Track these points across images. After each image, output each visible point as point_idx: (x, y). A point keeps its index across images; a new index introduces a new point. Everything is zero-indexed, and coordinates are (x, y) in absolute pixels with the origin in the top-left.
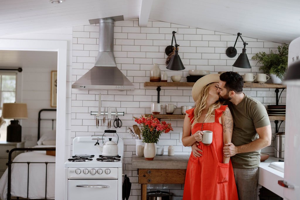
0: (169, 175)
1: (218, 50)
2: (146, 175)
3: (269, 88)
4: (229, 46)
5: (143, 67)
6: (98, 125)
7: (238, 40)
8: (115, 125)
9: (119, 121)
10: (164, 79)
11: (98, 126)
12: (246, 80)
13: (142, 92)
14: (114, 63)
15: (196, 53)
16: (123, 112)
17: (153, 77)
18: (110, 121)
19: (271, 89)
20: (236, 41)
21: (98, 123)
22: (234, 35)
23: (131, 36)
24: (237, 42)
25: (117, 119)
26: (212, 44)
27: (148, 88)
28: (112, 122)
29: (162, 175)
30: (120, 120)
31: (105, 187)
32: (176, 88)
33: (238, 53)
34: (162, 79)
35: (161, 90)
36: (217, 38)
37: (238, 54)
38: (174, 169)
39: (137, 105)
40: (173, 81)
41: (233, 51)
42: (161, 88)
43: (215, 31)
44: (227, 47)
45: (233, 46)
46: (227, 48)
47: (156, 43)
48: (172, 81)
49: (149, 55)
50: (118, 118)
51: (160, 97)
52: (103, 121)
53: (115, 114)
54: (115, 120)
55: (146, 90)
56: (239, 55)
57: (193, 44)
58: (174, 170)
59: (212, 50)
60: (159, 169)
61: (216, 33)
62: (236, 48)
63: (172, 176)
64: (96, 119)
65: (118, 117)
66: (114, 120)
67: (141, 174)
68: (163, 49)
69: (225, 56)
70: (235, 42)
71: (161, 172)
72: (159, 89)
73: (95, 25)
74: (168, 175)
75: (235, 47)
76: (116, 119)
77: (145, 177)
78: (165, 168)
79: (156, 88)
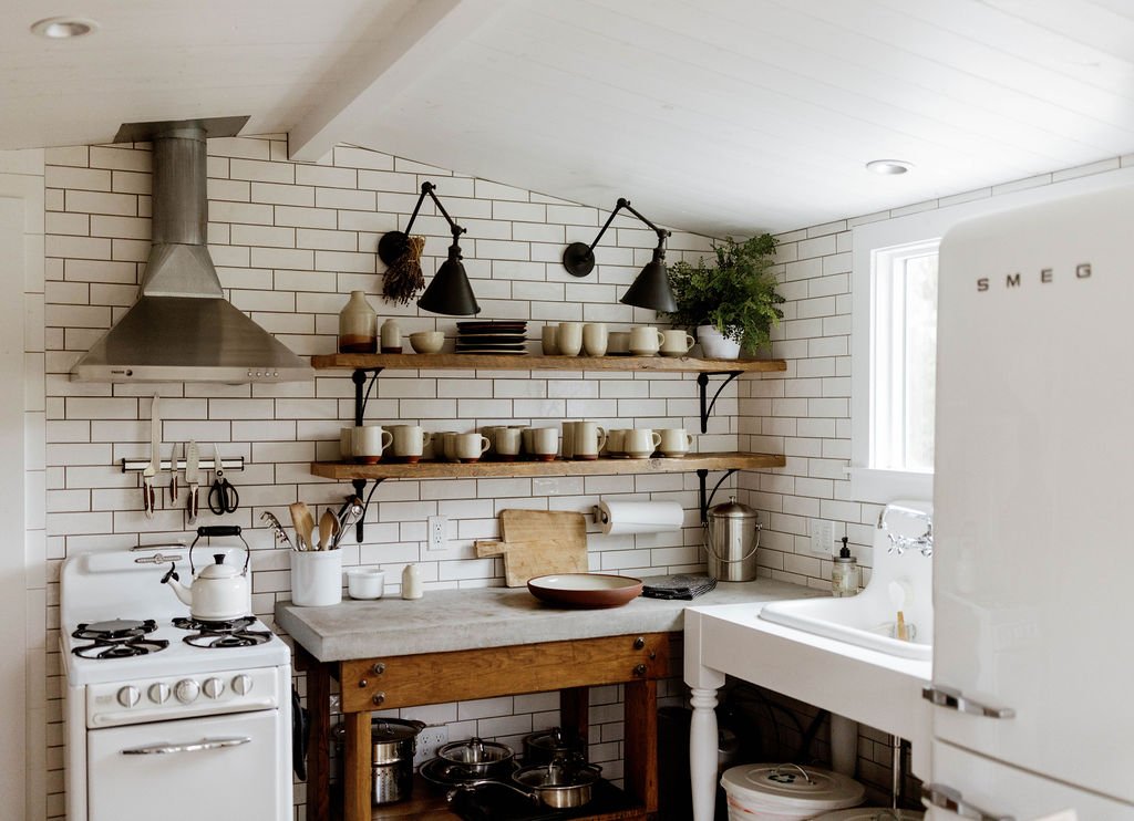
0: (445, 670)
2: (370, 680)
3: (682, 371)
4: (571, 239)
5: (305, 303)
6: (152, 507)
8: (213, 506)
9: (229, 490)
10: (392, 345)
11: (152, 510)
13: (305, 387)
14: (213, 285)
15: (476, 259)
16: (238, 456)
17: (353, 337)
18: (197, 491)
19: (686, 376)
21: (153, 501)
22: (584, 206)
23: (261, 193)
25: (221, 482)
26: (521, 232)
27: (322, 372)
28: (203, 493)
29: (420, 674)
30: (231, 487)
31: (224, 745)
32: (413, 372)
33: (597, 262)
35: (368, 381)
36: (536, 213)
37: (599, 265)
40: (416, 350)
42: (368, 374)
43: (530, 192)
44: (566, 243)
46: (567, 246)
47: (347, 221)
48: (414, 352)
49: (324, 261)
50: (225, 480)
52: (167, 491)
53: (211, 464)
54: (213, 488)
55: (318, 380)
59: (521, 251)
60: (410, 656)
63: (453, 675)
64: (141, 485)
65: (223, 476)
66: (209, 489)
67: (351, 680)
68: (370, 243)
69: (560, 272)
70: (600, 229)
71: (418, 665)
72: (359, 378)
73: (130, 145)
74: (439, 671)
75: (598, 243)
76: (216, 481)
77: (365, 686)
79: (350, 373)
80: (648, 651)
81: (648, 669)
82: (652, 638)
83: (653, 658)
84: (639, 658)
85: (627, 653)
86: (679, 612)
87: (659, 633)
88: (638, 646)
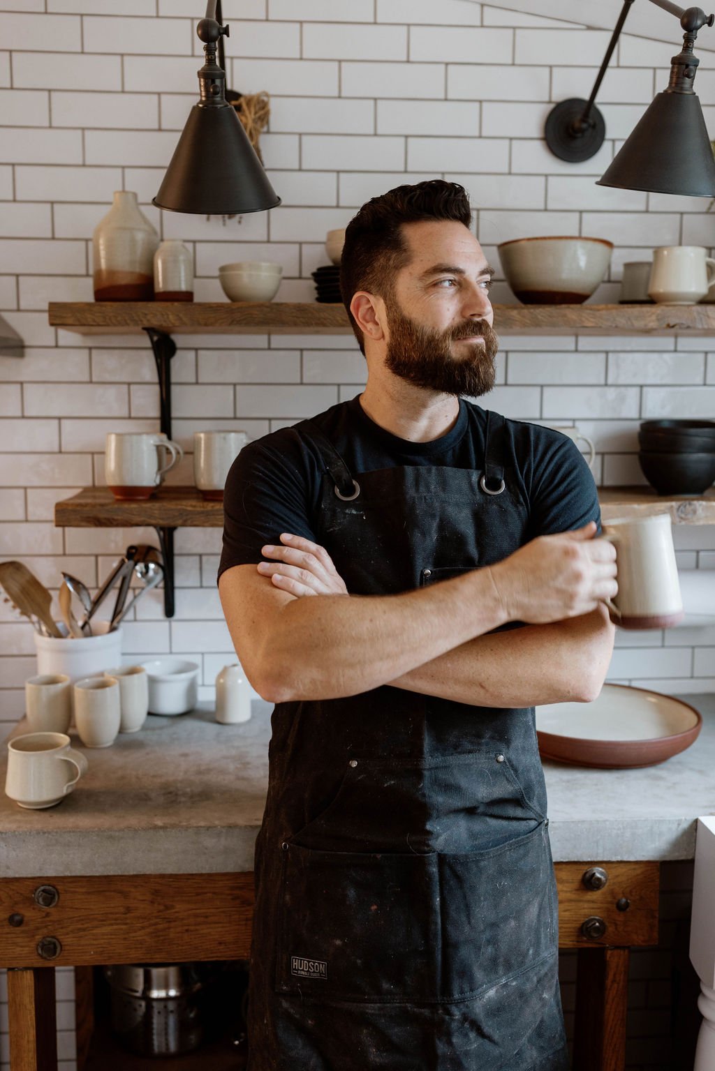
0: (179, 907)
1: (501, 120)
2: (28, 914)
5: (68, 221)
7: (613, 62)
10: (173, 287)
12: (661, 290)
13: (73, 364)
15: (376, 135)
17: (111, 273)
20: (600, 63)
22: (590, 28)
24: (608, 72)
26: (464, 83)
27: (99, 340)
29: (128, 910)
32: (260, 340)
33: (609, 134)
34: (160, 285)
35: (179, 353)
36: (493, 46)
37: (613, 141)
38: (210, 875)
39: (44, 436)
40: (229, 296)
41: (584, 120)
42: (179, 340)
43: (482, 5)
44: (550, 102)
45: (587, 97)
46: (552, 106)
48: (226, 300)
49: (102, 148)
51: (175, 390)
55: (94, 352)
56: (619, 146)
57: (358, 80)
58: (210, 877)
60: (108, 879)
61: (492, 16)
62: (602, 109)
63: (196, 916)
69: (537, 156)
70: (596, 72)
71: (125, 895)
72: (164, 350)
74: (167, 908)
75: (597, 100)
77: (20, 923)
78: (150, 869)
80: (612, 893)
81: (611, 929)
82: (622, 870)
83: (621, 908)
84: (591, 906)
85: (569, 896)
86: (685, 825)
87: (637, 863)
88: (589, 883)
